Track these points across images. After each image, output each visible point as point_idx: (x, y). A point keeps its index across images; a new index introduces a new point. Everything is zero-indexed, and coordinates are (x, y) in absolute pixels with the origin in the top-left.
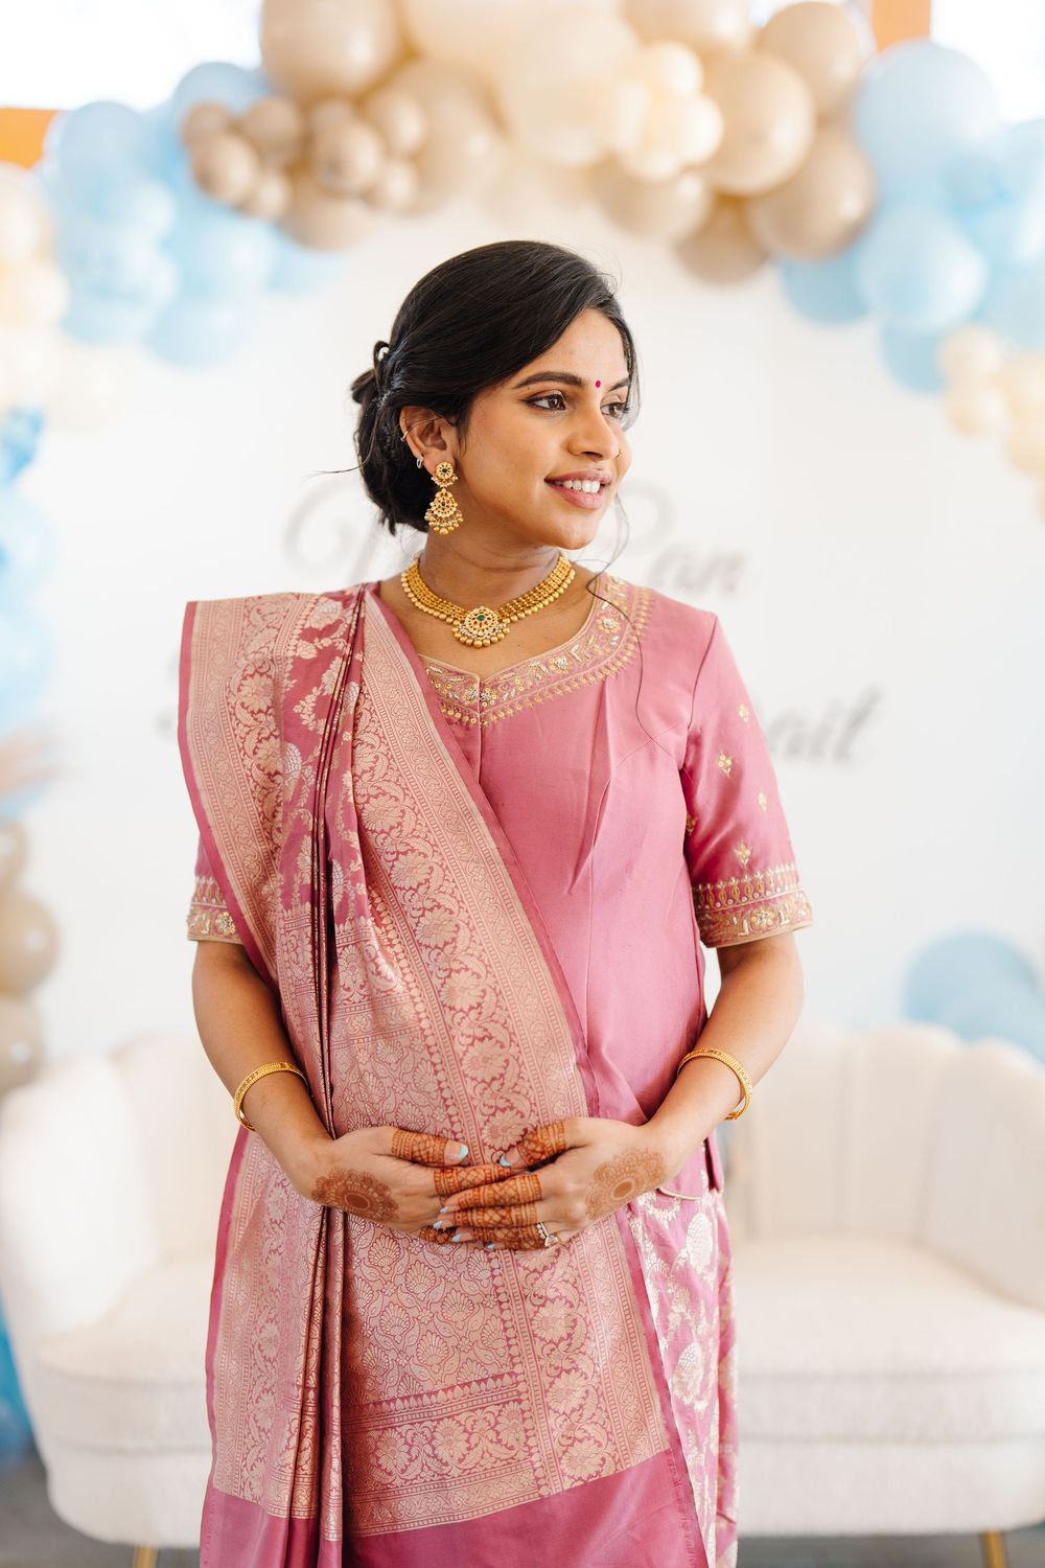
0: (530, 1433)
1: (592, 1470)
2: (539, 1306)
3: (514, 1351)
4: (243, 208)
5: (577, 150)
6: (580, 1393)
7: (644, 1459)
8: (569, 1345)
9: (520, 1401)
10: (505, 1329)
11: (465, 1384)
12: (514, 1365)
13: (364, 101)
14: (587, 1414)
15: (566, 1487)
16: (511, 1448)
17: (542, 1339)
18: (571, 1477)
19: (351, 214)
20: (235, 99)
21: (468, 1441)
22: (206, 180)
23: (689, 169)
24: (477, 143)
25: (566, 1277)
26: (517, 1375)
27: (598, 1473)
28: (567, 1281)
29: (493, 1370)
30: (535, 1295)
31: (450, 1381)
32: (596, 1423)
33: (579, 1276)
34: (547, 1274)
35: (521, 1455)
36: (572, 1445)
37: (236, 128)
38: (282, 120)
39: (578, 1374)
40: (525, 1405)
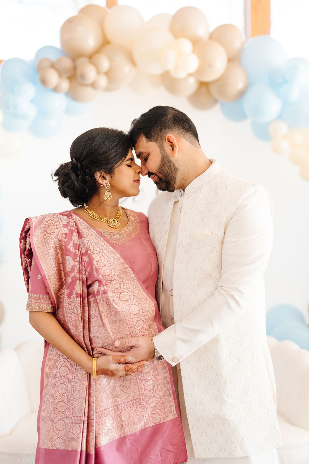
0: (144, 412)
1: (158, 421)
2: (147, 382)
3: (140, 393)
4: (56, 89)
5: (157, 70)
6: (155, 402)
7: (171, 419)
8: (153, 391)
9: (141, 405)
10: (139, 388)
11: (128, 402)
12: (140, 396)
13: (91, 57)
14: (157, 407)
15: (152, 425)
16: (139, 416)
17: (147, 390)
18: (153, 423)
19: (89, 90)
20: (53, 57)
21: (129, 415)
22: (44, 82)
23: (190, 75)
24: (127, 68)
25: (153, 375)
26: (141, 398)
27: (159, 422)
28: (153, 376)
29: (135, 398)
30: (146, 379)
31: (125, 401)
32: (159, 410)
33: (156, 375)
34: (148, 374)
35: (142, 418)
36: (153, 415)
37: (53, 66)
38: (67, 63)
39: (155, 398)
40: (142, 406)
